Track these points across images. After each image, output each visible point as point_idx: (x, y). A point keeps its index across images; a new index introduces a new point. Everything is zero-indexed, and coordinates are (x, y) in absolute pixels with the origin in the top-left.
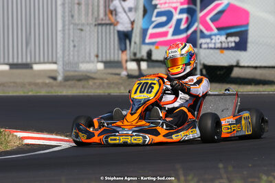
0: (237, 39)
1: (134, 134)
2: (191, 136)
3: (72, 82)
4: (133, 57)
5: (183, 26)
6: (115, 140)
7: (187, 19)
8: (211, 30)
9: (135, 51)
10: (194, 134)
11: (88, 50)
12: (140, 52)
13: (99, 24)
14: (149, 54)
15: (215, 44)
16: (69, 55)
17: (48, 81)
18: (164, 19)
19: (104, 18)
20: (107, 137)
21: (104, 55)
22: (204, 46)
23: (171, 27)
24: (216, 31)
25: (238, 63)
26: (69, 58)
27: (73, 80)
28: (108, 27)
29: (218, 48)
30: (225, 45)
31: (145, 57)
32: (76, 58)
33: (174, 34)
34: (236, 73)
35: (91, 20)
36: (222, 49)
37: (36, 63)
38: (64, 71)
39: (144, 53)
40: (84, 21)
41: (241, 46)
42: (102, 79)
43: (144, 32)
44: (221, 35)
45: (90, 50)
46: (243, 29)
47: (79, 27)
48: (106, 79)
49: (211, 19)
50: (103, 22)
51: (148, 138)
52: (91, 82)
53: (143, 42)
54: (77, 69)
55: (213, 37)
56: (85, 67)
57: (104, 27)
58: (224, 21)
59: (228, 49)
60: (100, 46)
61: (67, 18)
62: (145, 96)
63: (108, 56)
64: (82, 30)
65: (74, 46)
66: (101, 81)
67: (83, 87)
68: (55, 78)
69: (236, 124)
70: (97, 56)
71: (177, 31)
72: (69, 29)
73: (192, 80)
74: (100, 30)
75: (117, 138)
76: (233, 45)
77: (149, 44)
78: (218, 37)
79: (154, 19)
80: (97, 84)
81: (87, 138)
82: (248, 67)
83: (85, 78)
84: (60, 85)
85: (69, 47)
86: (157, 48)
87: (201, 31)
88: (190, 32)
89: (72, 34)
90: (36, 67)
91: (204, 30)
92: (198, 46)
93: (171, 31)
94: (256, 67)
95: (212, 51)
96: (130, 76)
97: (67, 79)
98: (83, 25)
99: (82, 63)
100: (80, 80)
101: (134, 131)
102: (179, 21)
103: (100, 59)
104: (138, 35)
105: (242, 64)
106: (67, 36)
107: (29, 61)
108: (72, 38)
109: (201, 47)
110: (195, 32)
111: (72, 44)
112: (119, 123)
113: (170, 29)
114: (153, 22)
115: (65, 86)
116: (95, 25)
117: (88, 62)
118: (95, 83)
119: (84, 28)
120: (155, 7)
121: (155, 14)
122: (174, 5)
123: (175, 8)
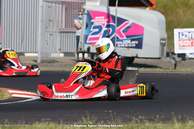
0: (137, 42)
3: (45, 64)
4: (80, 51)
7: (110, 30)
8: (123, 37)
9: (81, 47)
12: (84, 48)
13: (62, 32)
14: (89, 49)
15: (124, 45)
17: (32, 62)
18: (97, 30)
19: (65, 29)
22: (118, 46)
23: (101, 35)
24: (125, 38)
25: (137, 55)
27: (46, 62)
28: (67, 33)
29: (126, 47)
30: (130, 45)
32: (48, 50)
34: (136, 61)
36: (128, 47)
37: (26, 53)
38: (41, 57)
39: (86, 49)
41: (139, 46)
43: (86, 37)
44: (128, 40)
45: (56, 46)
46: (140, 37)
48: (64, 62)
49: (123, 31)
50: (64, 31)
52: (56, 64)
53: (85, 42)
55: (124, 41)
56: (54, 55)
57: (65, 34)
58: (130, 32)
59: (132, 47)
60: (62, 44)
61: (44, 28)
63: (66, 50)
64: (52, 35)
65: (47, 44)
66: (61, 63)
67: (51, 66)
68: (36, 61)
70: (60, 50)
74: (62, 35)
76: (135, 45)
77: (88, 43)
78: (126, 41)
79: (92, 30)
80: (59, 65)
82: (142, 58)
83: (53, 61)
84: (39, 65)
86: (93, 46)
87: (117, 38)
88: (111, 37)
89: (46, 37)
90: (26, 55)
91: (119, 37)
92: (116, 45)
94: (147, 58)
95: (123, 48)
97: (43, 62)
98: (52, 32)
99: (52, 53)
100: (50, 62)
103: (62, 51)
104: (83, 39)
105: (139, 56)
107: (22, 51)
108: (46, 39)
109: (117, 46)
110: (114, 38)
111: (46, 42)
113: (100, 35)
114: (91, 32)
116: (59, 32)
117: (56, 52)
118: (58, 64)
119: (53, 34)
120: (93, 23)
121: (92, 27)
122: (103, 23)
123: (104, 25)
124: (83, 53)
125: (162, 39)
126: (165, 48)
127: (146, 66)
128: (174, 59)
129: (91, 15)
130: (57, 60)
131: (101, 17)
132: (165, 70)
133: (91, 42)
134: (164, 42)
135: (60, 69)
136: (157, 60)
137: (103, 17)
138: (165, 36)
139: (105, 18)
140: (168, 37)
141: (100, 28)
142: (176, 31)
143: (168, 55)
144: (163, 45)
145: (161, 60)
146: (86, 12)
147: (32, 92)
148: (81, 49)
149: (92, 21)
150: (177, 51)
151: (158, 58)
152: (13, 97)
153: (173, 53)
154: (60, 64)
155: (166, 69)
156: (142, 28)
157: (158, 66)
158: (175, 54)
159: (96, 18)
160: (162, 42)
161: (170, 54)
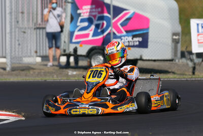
0: (140, 39)
1: (90, 107)
2: (131, 109)
3: (17, 72)
4: (63, 53)
5: (100, 30)
6: (76, 111)
9: (65, 48)
10: (133, 107)
11: (29, 48)
12: (69, 49)
13: (38, 28)
14: (75, 50)
16: (15, 51)
18: (86, 24)
19: (41, 23)
20: (70, 110)
21: (41, 51)
23: (91, 30)
24: (124, 33)
25: (141, 57)
26: (15, 54)
27: (18, 70)
29: (126, 46)
30: (131, 44)
31: (72, 53)
32: (20, 53)
33: (94, 35)
35: (31, 25)
36: (129, 46)
38: (12, 63)
39: (71, 50)
40: (26, 26)
42: (40, 69)
43: (72, 34)
44: (128, 36)
45: (31, 48)
47: (23, 30)
48: (43, 70)
49: (121, 24)
50: (41, 26)
51: (101, 110)
52: (31, 72)
53: (71, 42)
54: (21, 62)
55: (123, 38)
56: (27, 60)
57: (41, 30)
58: (131, 26)
59: (133, 46)
60: (38, 45)
61: (13, 24)
62: (96, 80)
63: (44, 52)
64: (24, 32)
65: (19, 44)
66: (39, 71)
67: (26, 76)
68: (4, 69)
69: (160, 100)
70: (36, 52)
71: (96, 33)
72: (15, 32)
73: (127, 69)
74: (38, 33)
75: (78, 110)
76: (137, 43)
77: (75, 43)
78: (126, 37)
79: (78, 24)
80: (37, 73)
81: (56, 111)
82: (149, 60)
83: (27, 68)
84: (8, 74)
85: (15, 45)
86: (81, 46)
87: (114, 34)
88: (105, 34)
89: (17, 35)
91: (116, 32)
93: (91, 33)
94: (155, 61)
97: (13, 69)
98: (25, 28)
99: (25, 57)
100: (23, 70)
101: (90, 105)
102: (97, 26)
103: (38, 54)
104: (67, 36)
105: (144, 58)
106: (13, 37)
108: (17, 38)
111: (17, 43)
112: (78, 100)
114: (78, 26)
115: (12, 75)
116: (35, 29)
117: (29, 57)
118: (34, 72)
119: (26, 31)
120: (79, 15)
121: (79, 20)
122: (94, 14)
123: (95, 16)
124: (68, 56)
125: (174, 34)
126: (179, 45)
128: (192, 60)
129: (77, 4)
130: (32, 66)
134: (177, 37)
135: (39, 79)
136: (168, 62)
137: (94, 6)
138: (179, 29)
140: (182, 31)
142: (194, 22)
143: (183, 55)
144: (176, 42)
145: (174, 62)
148: (65, 51)
150: (196, 49)
153: (191, 53)
154: (37, 71)
155: (181, 74)
156: (147, 20)
157: (170, 70)
159: (85, 7)
160: (175, 37)
161: (186, 53)
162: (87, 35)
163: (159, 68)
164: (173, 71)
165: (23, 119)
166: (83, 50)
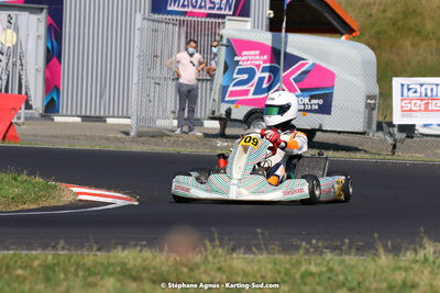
0: (321, 102)
3: (145, 139)
4: (211, 116)
5: (265, 86)
7: (270, 77)
8: (295, 90)
9: (214, 109)
12: (219, 110)
14: (228, 112)
17: (119, 136)
18: (245, 76)
23: (252, 86)
24: (299, 92)
25: (321, 126)
27: (146, 136)
29: (301, 110)
30: (308, 107)
31: (224, 116)
33: (255, 93)
34: (318, 137)
36: (304, 110)
37: (109, 117)
38: (138, 126)
39: (222, 112)
41: (325, 109)
43: (224, 89)
44: (304, 97)
46: (328, 91)
49: (295, 79)
52: (165, 140)
53: (223, 100)
56: (162, 123)
59: (311, 111)
64: (159, 84)
65: (150, 101)
66: (176, 139)
67: (156, 145)
68: (127, 134)
70: (173, 112)
71: (258, 90)
76: (317, 107)
77: (228, 102)
78: (301, 98)
79: (235, 76)
82: (331, 131)
83: (160, 134)
84: (132, 141)
86: (237, 107)
88: (272, 91)
90: (109, 121)
91: (287, 90)
93: (252, 89)
94: (339, 132)
96: (207, 135)
97: (140, 135)
98: (160, 79)
100: (153, 137)
102: (261, 80)
104: (217, 92)
105: (324, 129)
107: (102, 114)
111: (147, 99)
114: (234, 79)
115: (137, 142)
116: (174, 79)
118: (169, 141)
119: (161, 83)
120: (237, 63)
121: (236, 71)
122: (257, 63)
123: (258, 66)
125: (369, 97)
126: (375, 112)
127: (336, 147)
128: (391, 135)
129: (234, 48)
130: (167, 133)
131: (252, 53)
132: (373, 156)
133: (233, 98)
134: (372, 102)
135: (171, 150)
137: (258, 52)
138: (376, 90)
139: (260, 55)
141: (251, 72)
142: (397, 82)
143: (380, 127)
144: (370, 108)
145: (366, 136)
146: (224, 42)
147: (115, 191)
148: (213, 112)
149: (236, 58)
150: (398, 119)
151: (360, 133)
152: (80, 200)
153: (391, 124)
154: (172, 139)
156: (332, 75)
157: (360, 148)
158: (394, 126)
159: (244, 53)
160: (369, 101)
161: (385, 125)
162: (246, 92)
163: (346, 144)
164: (365, 148)
165: (137, 203)
166: (239, 113)
